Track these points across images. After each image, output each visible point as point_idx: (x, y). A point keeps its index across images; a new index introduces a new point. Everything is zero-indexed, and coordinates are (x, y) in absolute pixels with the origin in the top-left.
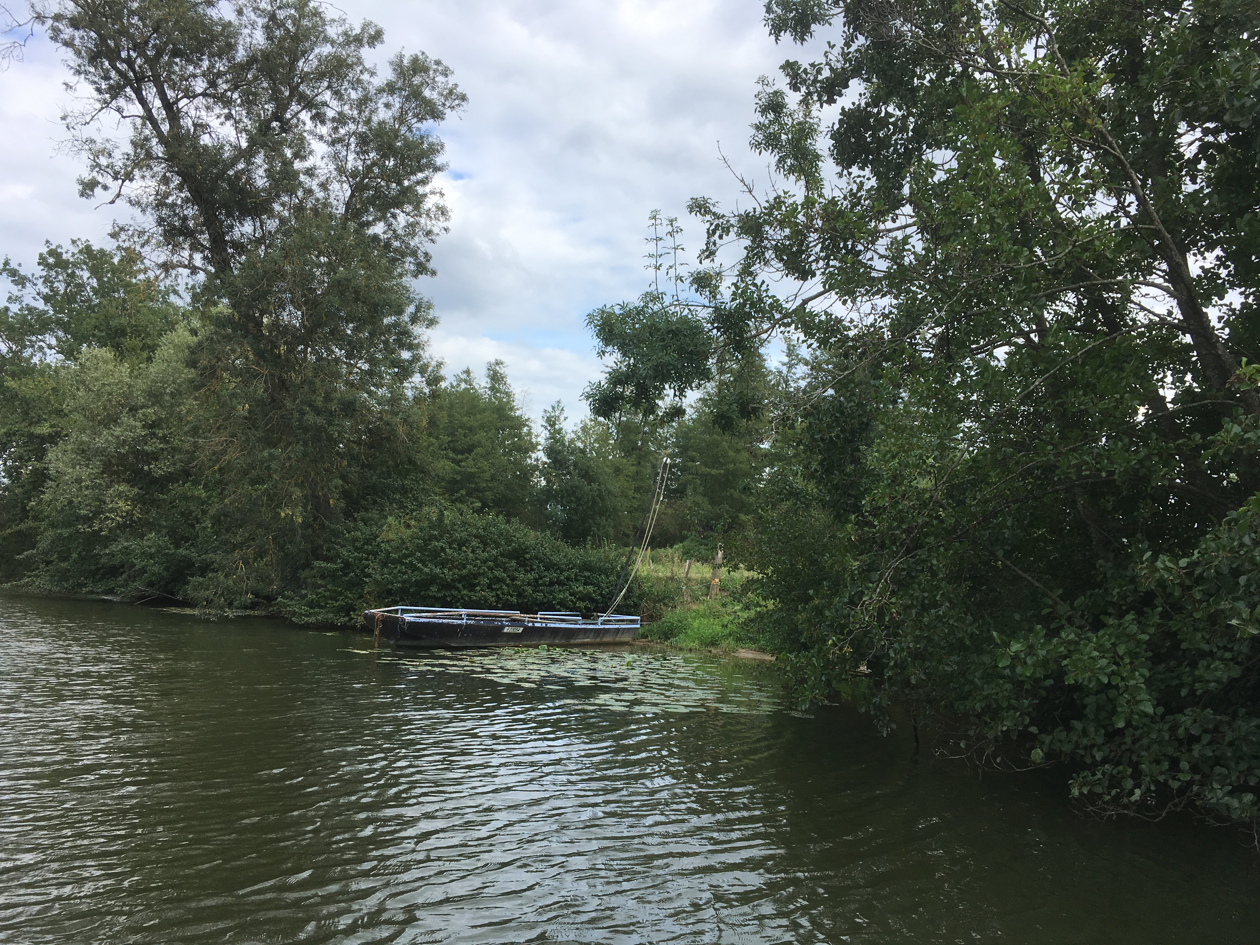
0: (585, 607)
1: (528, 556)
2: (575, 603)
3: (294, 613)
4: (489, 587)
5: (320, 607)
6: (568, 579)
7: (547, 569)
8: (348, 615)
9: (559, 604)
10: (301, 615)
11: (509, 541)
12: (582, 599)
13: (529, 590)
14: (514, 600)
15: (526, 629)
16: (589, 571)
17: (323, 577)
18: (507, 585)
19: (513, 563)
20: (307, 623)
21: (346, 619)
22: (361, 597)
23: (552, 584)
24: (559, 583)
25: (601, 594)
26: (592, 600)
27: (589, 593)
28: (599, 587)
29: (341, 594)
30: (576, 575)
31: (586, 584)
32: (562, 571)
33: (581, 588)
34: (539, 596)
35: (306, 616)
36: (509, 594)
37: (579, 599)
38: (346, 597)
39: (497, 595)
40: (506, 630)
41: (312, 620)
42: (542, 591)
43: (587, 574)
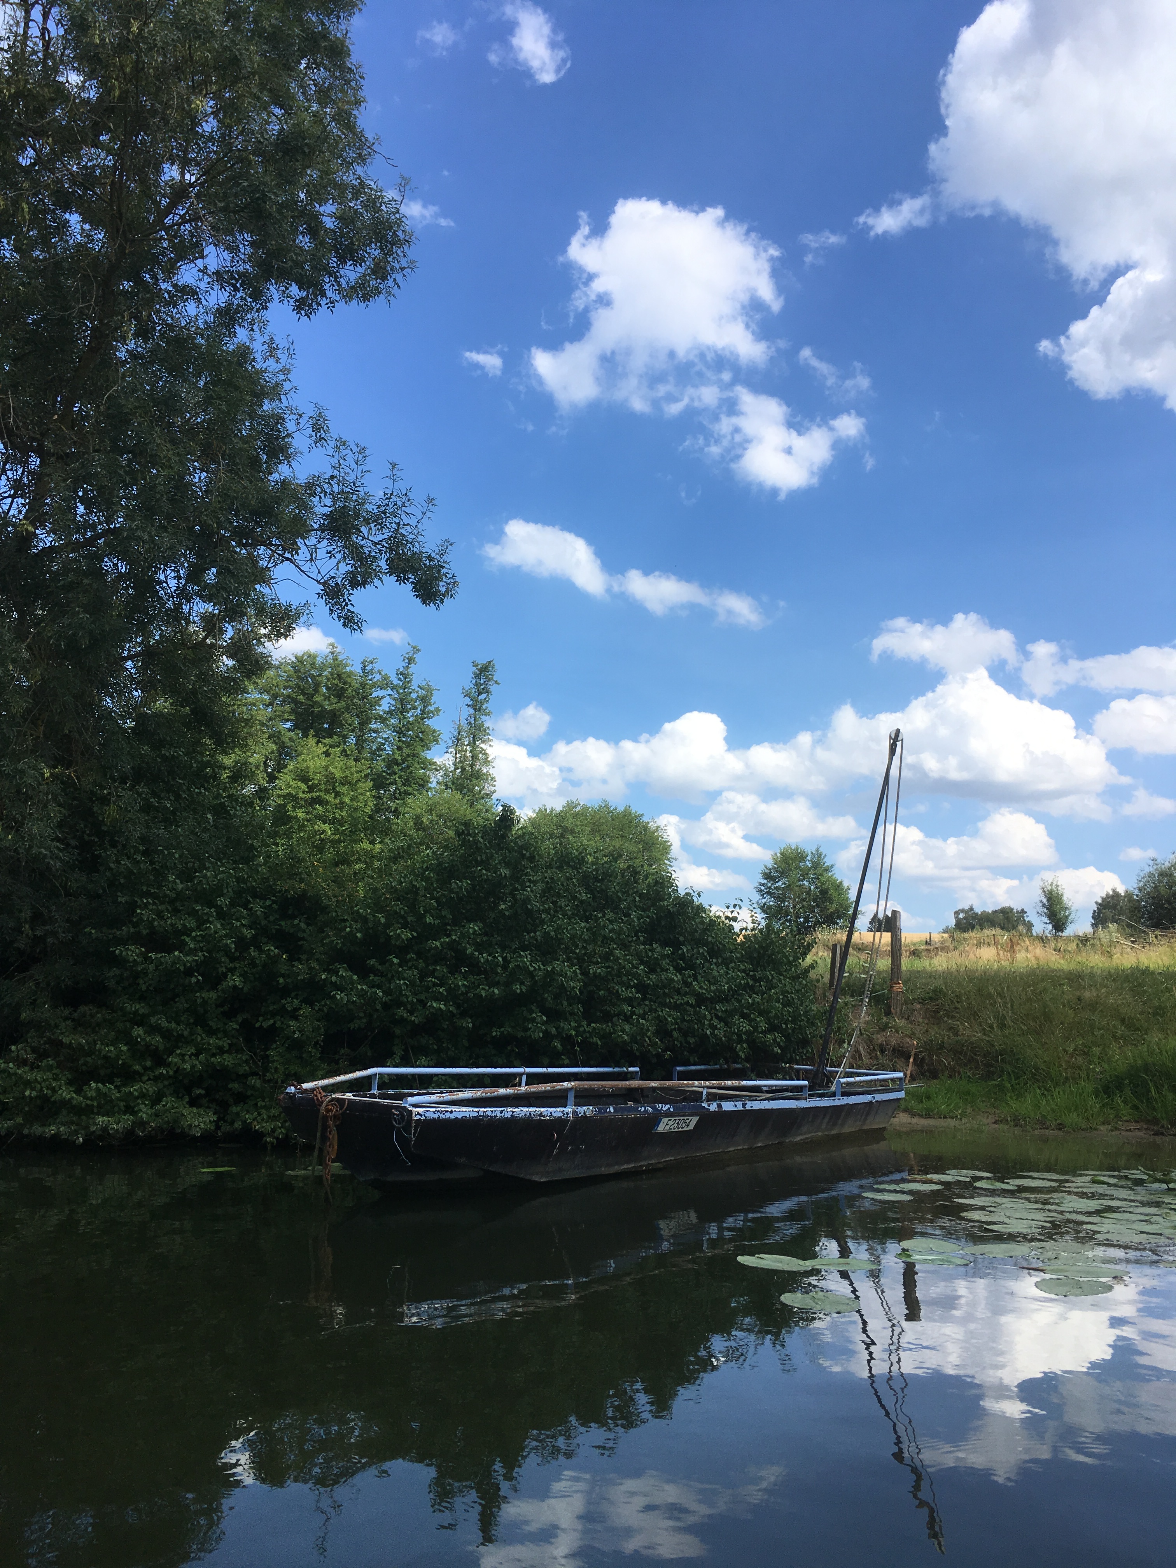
15: (707, 1119)
40: (663, 1126)
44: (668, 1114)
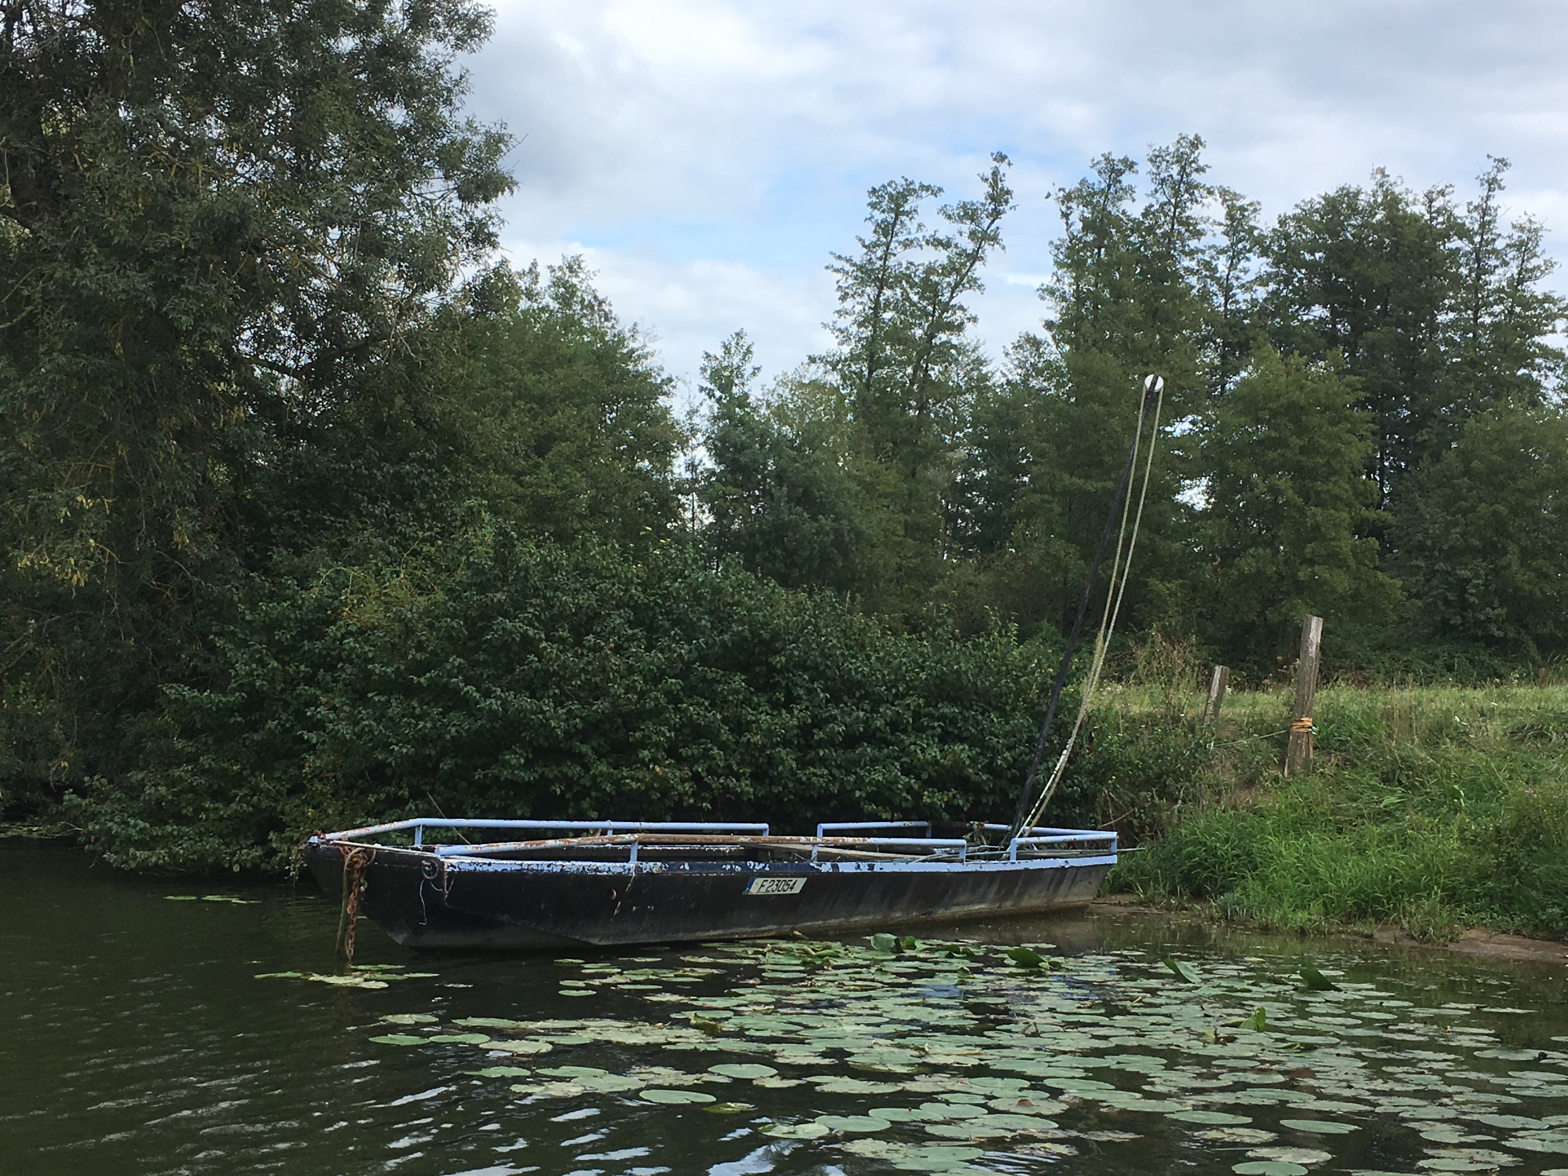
0: (950, 807)
1: (779, 660)
2: (918, 796)
3: (110, 840)
4: (672, 752)
5: (181, 819)
6: (895, 725)
7: (836, 699)
8: (263, 841)
9: (871, 798)
10: (128, 841)
11: (722, 621)
12: (938, 782)
13: (788, 758)
14: (746, 787)
15: (816, 881)
16: (953, 700)
17: (189, 732)
18: (723, 746)
19: (738, 681)
20: (144, 866)
21: (258, 852)
22: (297, 789)
23: (851, 741)
24: (872, 737)
25: (990, 768)
26: (964, 784)
27: (958, 764)
28: (985, 747)
29: (239, 780)
30: (917, 715)
31: (945, 738)
32: (877, 702)
33: (934, 752)
34: (818, 776)
35: (140, 845)
36: (730, 772)
37: (929, 783)
38: (255, 790)
39: (696, 778)
40: (757, 887)
41: (158, 856)
42: (823, 762)
43: (947, 710)
44: (762, 874)
